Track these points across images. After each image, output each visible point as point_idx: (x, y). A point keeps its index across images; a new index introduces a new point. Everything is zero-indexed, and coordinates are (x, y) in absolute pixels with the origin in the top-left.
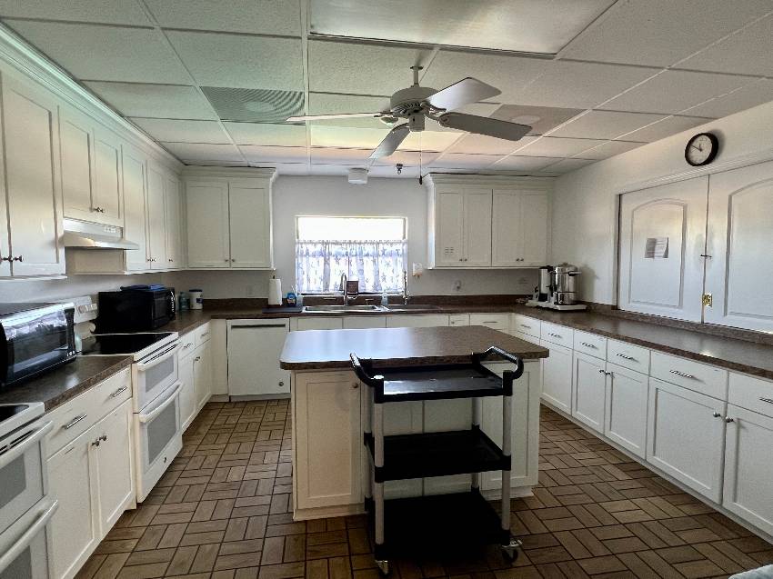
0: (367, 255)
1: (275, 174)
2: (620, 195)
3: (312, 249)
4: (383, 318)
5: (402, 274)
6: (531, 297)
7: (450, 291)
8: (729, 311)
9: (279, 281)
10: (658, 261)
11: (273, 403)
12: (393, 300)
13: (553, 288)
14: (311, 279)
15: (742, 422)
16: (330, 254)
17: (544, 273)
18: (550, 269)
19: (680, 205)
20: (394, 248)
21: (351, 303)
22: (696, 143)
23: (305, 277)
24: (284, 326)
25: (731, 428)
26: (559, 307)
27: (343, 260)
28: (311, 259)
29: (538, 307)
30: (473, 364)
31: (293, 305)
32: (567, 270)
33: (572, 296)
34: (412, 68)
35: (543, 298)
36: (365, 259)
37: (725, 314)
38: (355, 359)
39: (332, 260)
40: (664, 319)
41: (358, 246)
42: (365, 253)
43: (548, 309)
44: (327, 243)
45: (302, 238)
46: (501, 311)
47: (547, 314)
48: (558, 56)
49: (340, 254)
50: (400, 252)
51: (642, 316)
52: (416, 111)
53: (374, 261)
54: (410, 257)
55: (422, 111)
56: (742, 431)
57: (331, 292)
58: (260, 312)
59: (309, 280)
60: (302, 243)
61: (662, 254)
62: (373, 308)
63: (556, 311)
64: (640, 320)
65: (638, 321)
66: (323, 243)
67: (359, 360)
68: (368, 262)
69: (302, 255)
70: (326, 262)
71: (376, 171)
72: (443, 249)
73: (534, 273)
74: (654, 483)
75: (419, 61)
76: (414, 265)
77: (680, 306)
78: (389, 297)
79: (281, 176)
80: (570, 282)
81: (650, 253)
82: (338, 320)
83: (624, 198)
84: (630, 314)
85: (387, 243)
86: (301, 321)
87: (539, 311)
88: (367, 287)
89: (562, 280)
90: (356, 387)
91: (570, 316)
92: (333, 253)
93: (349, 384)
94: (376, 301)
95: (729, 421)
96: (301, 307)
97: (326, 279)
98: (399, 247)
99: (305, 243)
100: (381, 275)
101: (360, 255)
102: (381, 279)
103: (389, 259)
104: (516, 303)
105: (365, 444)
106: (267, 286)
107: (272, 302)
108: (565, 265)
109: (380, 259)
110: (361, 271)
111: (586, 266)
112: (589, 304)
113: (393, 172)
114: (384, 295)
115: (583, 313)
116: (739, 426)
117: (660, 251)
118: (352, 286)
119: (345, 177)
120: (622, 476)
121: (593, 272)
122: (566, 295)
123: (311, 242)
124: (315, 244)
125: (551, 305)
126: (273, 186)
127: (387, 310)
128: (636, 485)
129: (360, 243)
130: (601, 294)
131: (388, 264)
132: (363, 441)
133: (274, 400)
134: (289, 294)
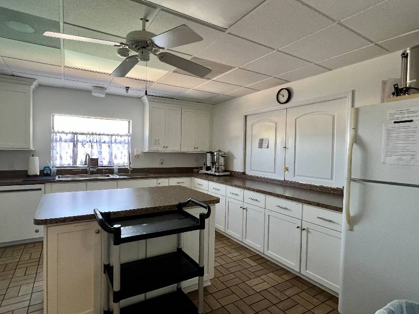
0: (104, 142)
1: (35, 83)
2: (246, 116)
3: (64, 137)
4: (115, 183)
5: (127, 155)
6: (201, 168)
7: (157, 165)
8: (296, 174)
9: (37, 159)
10: (264, 150)
11: (29, 246)
12: (122, 171)
13: (213, 163)
14: (62, 157)
15: (309, 230)
16: (77, 141)
17: (209, 155)
18: (212, 153)
19: (274, 122)
20: (123, 139)
21: (92, 173)
22: (281, 93)
23: (58, 156)
24: (40, 189)
25: (304, 233)
26: (217, 174)
27: (87, 145)
28: (63, 144)
29: (205, 174)
30: (178, 210)
31: (48, 175)
32: (220, 154)
33: (223, 168)
34: (141, 19)
35: (208, 168)
36: (103, 145)
37: (294, 176)
38: (98, 213)
39: (79, 145)
40: (267, 179)
41: (98, 136)
42: (103, 141)
43: (210, 174)
44: (76, 134)
45: (56, 129)
46: (186, 176)
47: (210, 177)
48: (227, 31)
49: (85, 141)
50: (127, 141)
51: (258, 178)
52: (144, 47)
53: (109, 146)
54: (132, 144)
55: (148, 48)
56: (309, 234)
57: (77, 165)
58: (20, 180)
59: (61, 158)
60: (56, 133)
61: (266, 147)
62: (108, 176)
63: (215, 176)
64: (256, 179)
65: (255, 180)
66: (73, 133)
67: (101, 213)
68: (105, 146)
69: (56, 141)
70: (75, 146)
71: (111, 90)
72: (153, 140)
73: (203, 155)
74: (268, 265)
75: (146, 15)
76: (135, 149)
77: (274, 172)
78: (119, 169)
79: (40, 86)
80: (222, 160)
81: (261, 146)
82: (83, 184)
83: (248, 118)
84: (251, 176)
85: (118, 135)
86: (55, 186)
87: (207, 176)
88: (104, 162)
89: (218, 159)
90: (98, 233)
91: (222, 178)
92: (80, 140)
93: (93, 231)
94: (110, 171)
95: (304, 229)
96: (55, 176)
97: (75, 157)
98: (126, 138)
99: (59, 132)
100: (113, 155)
101: (100, 143)
102: (113, 158)
103: (119, 145)
104: (193, 172)
105: (105, 273)
106: (27, 162)
107: (31, 173)
108: (220, 151)
109: (113, 145)
110: (100, 153)
111: (229, 152)
112: (231, 172)
113: (123, 92)
114: (116, 168)
115: (229, 177)
116: (308, 232)
117: (265, 145)
118: (94, 162)
119: (90, 92)
120: (253, 264)
121: (233, 155)
122: (220, 167)
123: (63, 132)
124: (67, 134)
125: (213, 173)
126: (33, 92)
127: (118, 177)
128: (260, 267)
129: (99, 135)
130: (237, 167)
131: (118, 149)
132: (103, 270)
133: (31, 243)
134: (45, 167)
